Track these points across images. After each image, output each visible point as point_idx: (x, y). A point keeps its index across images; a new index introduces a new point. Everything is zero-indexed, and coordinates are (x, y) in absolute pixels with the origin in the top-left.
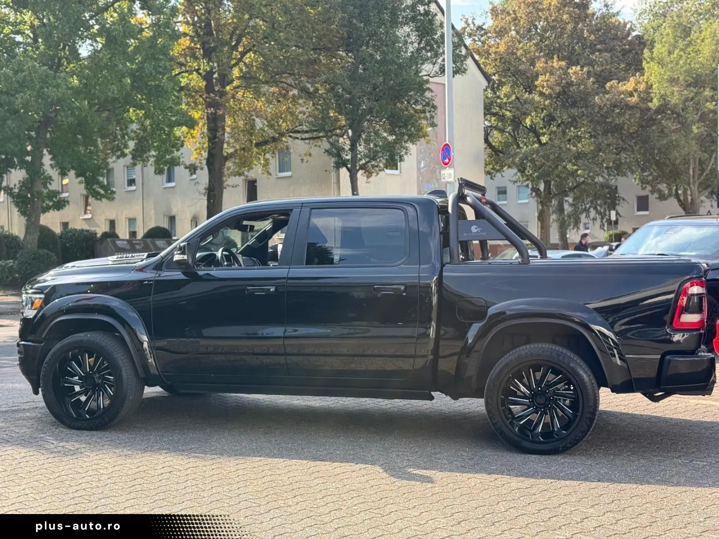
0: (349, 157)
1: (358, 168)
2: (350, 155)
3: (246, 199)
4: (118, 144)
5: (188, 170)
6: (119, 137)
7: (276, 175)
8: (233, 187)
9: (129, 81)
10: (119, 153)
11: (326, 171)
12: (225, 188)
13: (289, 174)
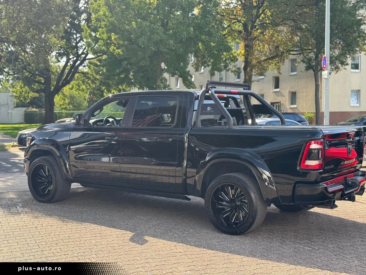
0: (314, 64)
1: (319, 69)
2: (315, 63)
3: (274, 87)
4: (206, 60)
5: (233, 73)
6: (207, 57)
7: (289, 74)
8: (257, 81)
9: (192, 29)
10: (206, 65)
11: (301, 72)
12: (253, 82)
13: (295, 73)
